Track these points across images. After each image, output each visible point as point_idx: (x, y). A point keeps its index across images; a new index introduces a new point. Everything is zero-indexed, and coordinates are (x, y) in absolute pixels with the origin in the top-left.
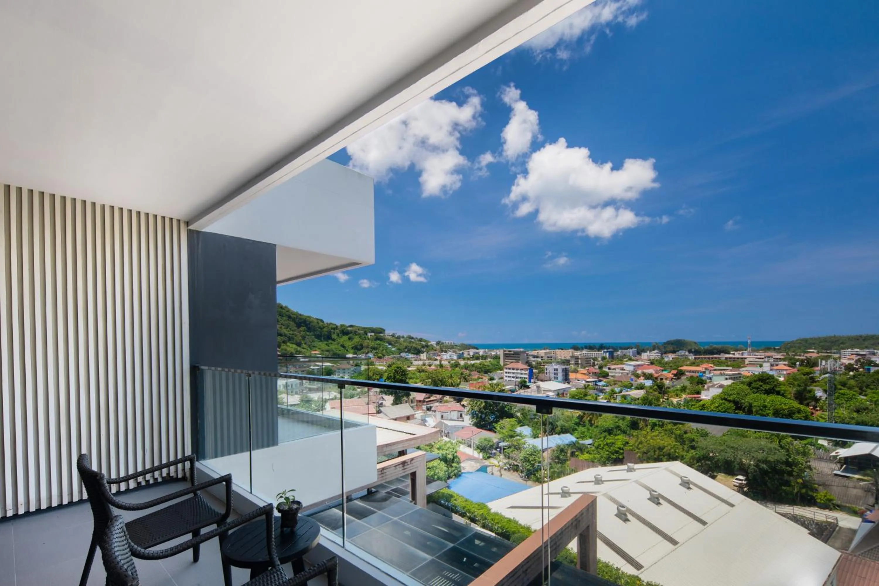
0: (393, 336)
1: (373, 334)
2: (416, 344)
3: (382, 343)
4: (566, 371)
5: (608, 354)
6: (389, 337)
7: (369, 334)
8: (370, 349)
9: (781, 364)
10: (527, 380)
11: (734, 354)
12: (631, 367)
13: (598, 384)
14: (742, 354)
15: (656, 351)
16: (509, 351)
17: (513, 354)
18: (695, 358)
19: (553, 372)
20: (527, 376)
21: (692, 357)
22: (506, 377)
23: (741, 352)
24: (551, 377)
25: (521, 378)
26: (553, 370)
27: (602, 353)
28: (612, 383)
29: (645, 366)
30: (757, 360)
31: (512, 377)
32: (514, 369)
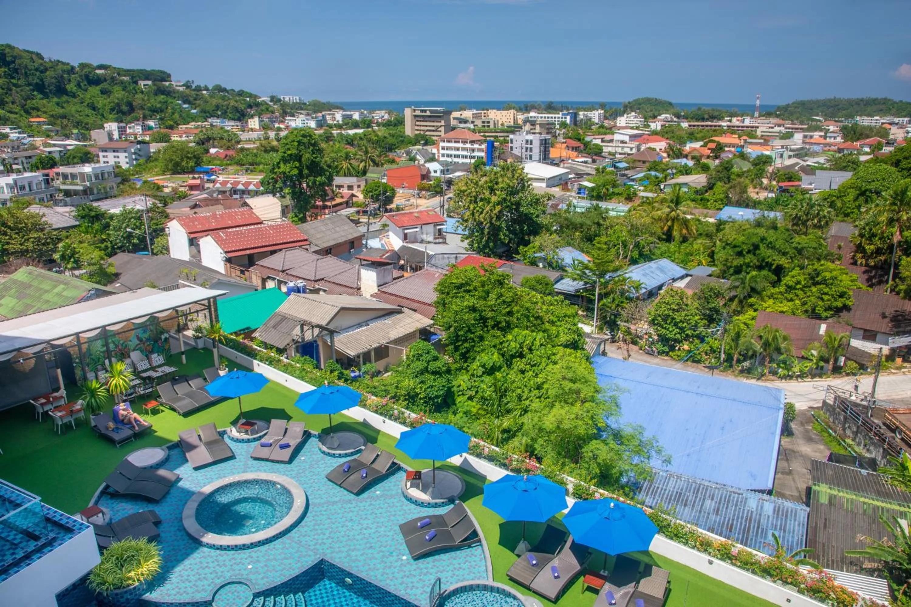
0: (187, 85)
1: (150, 83)
2: (236, 101)
3: (170, 100)
4: (545, 144)
5: (568, 117)
6: (181, 89)
7: (142, 83)
8: (147, 113)
9: (817, 135)
10: (485, 160)
11: (730, 121)
12: (627, 139)
13: (618, 165)
14: (743, 121)
15: (633, 114)
16: (422, 111)
17: (430, 116)
18: (690, 126)
19: (524, 145)
20: (483, 154)
21: (685, 125)
22: (443, 155)
23: (740, 118)
24: (519, 155)
25: (472, 157)
26: (524, 142)
27: (560, 115)
28: (631, 165)
29: (645, 136)
30: (771, 130)
31: (455, 156)
32: (458, 142)
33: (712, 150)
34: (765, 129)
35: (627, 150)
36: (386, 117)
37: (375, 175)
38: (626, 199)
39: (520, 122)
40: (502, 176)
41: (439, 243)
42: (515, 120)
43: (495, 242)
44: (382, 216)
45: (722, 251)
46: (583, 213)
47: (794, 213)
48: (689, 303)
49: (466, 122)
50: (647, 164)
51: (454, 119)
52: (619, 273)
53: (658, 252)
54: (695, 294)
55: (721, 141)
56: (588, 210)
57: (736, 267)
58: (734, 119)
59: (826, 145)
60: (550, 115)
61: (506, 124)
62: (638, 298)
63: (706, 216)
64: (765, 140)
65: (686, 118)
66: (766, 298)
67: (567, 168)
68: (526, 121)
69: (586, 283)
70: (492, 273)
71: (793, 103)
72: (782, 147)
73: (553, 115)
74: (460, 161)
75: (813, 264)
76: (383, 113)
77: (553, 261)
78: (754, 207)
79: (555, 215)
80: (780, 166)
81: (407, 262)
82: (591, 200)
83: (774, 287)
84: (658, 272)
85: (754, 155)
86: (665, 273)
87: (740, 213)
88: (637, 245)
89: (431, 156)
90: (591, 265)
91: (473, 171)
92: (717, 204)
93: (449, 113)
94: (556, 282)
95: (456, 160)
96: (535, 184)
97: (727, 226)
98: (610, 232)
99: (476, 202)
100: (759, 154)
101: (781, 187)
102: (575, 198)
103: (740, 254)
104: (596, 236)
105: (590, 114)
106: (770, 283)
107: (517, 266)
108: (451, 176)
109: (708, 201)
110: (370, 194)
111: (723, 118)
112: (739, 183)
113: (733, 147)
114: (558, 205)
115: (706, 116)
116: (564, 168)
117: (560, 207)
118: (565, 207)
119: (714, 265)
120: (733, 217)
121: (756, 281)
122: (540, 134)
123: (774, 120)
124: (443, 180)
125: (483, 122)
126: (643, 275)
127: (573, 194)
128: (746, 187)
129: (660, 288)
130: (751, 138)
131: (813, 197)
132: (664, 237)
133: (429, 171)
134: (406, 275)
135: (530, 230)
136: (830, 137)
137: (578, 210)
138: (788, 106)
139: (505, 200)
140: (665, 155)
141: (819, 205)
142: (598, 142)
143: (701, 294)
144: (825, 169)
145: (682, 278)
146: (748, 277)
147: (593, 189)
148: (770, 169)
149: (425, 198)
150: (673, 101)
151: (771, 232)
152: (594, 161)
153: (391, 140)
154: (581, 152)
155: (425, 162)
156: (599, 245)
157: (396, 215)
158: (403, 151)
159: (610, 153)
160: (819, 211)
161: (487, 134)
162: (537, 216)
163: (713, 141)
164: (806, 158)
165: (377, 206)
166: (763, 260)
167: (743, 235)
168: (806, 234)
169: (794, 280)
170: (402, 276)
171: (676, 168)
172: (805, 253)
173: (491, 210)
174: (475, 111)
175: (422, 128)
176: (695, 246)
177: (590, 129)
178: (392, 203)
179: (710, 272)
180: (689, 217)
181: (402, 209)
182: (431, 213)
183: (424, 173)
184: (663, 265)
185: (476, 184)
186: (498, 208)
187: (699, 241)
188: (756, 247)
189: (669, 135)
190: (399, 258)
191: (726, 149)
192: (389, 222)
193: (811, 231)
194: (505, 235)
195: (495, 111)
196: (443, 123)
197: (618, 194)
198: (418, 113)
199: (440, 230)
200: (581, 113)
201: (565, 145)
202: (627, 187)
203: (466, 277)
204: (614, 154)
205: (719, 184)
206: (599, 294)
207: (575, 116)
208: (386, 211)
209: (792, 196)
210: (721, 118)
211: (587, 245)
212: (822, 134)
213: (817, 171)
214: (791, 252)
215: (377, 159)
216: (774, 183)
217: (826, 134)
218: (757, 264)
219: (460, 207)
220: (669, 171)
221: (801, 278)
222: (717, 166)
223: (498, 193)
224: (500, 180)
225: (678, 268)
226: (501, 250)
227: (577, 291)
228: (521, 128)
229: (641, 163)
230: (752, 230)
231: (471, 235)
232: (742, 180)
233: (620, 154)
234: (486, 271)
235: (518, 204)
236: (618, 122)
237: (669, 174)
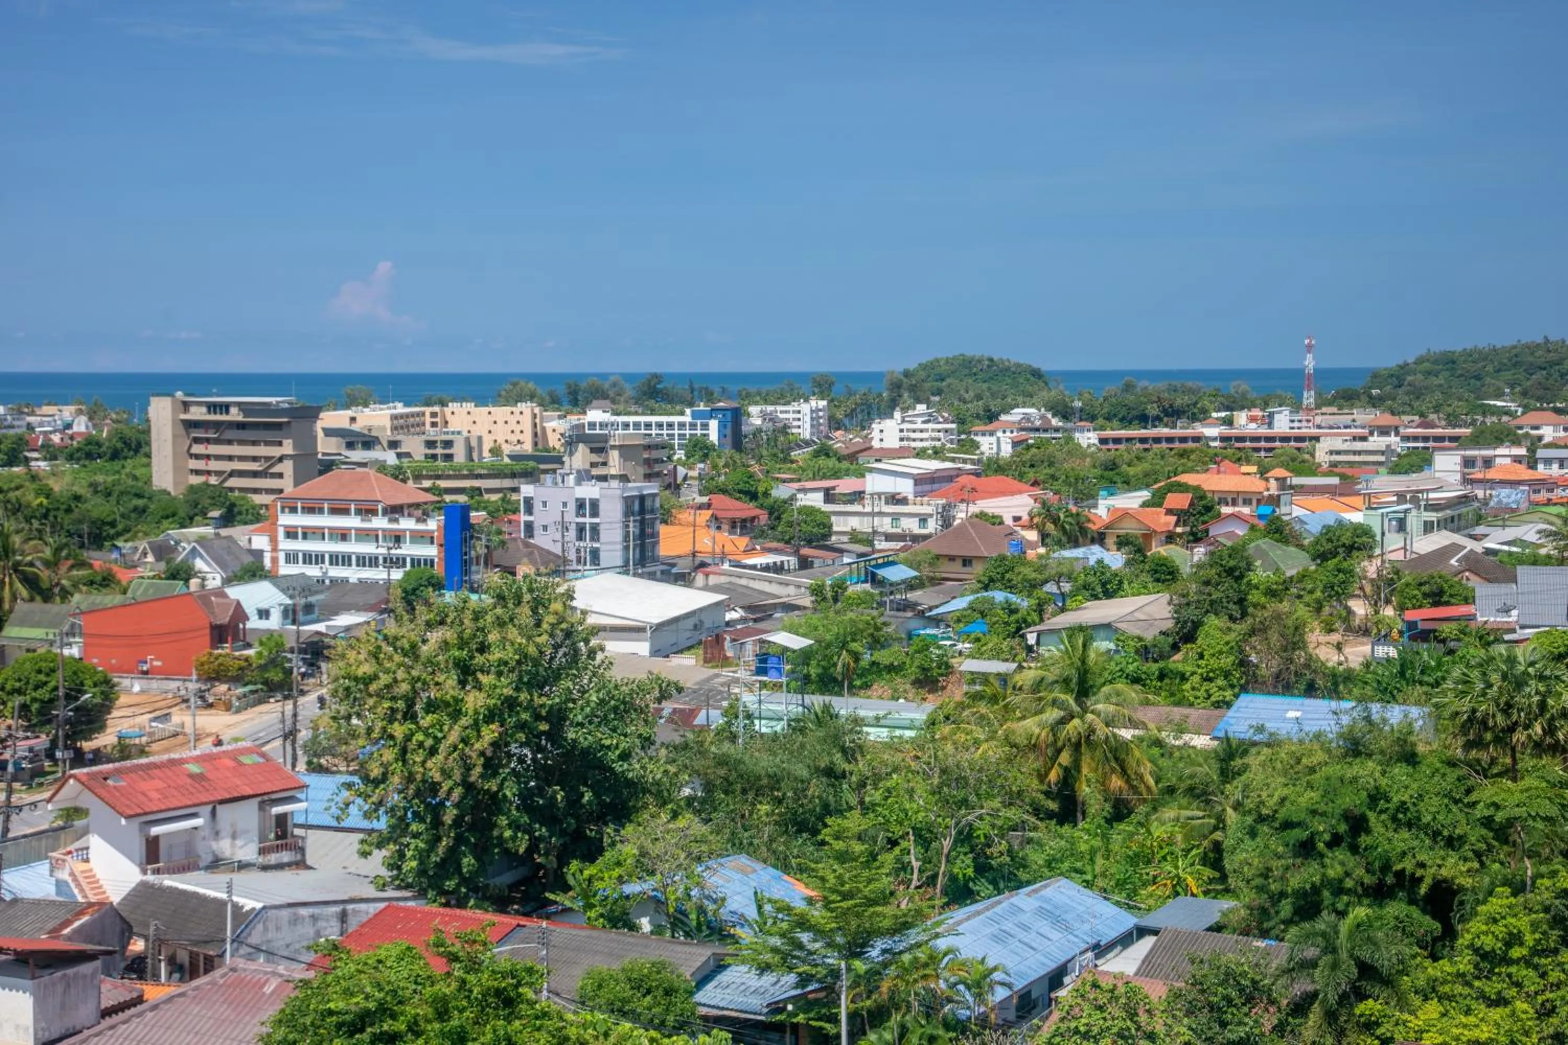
4: (642, 511)
5: (714, 424)
9: (1504, 455)
10: (439, 570)
11: (1229, 422)
12: (906, 487)
13: (882, 573)
14: (1269, 421)
15: (921, 408)
16: (213, 408)
17: (241, 426)
18: (1103, 441)
19: (571, 516)
20: (431, 551)
21: (1087, 438)
22: (291, 558)
23: (1257, 412)
24: (557, 549)
25: (393, 562)
26: (572, 507)
27: (687, 418)
28: (926, 572)
29: (963, 479)
30: (1359, 446)
31: (336, 559)
32: (345, 512)
33: (1182, 516)
34: (1339, 444)
35: (911, 525)
36: (81, 426)
37: (38, 633)
38: (918, 683)
39: (554, 441)
40: (501, 623)
41: (280, 867)
42: (538, 436)
43: (480, 852)
44: (64, 780)
45: (1249, 843)
46: (775, 737)
47: (1465, 705)
48: (1160, 1029)
49: (369, 442)
50: (978, 569)
51: (329, 432)
52: (914, 936)
53: (1037, 858)
54: (1177, 995)
55: (1206, 487)
56: (797, 726)
57: (1301, 894)
58: (1241, 418)
59: (1537, 485)
60: (654, 419)
61: (507, 449)
62: (983, 1022)
63: (1180, 731)
64: (1343, 477)
65: (1089, 416)
66: (1416, 1001)
67: (716, 589)
68: (574, 439)
69: (804, 980)
70: (474, 966)
71: (1420, 361)
72: (1401, 497)
73: (664, 419)
74: (353, 574)
75: (1554, 874)
76: (68, 412)
77: (688, 906)
78: (1334, 692)
79: (686, 747)
80: (1399, 556)
81: (158, 943)
82: (801, 691)
83: (1435, 958)
84: (1044, 926)
85: (1314, 527)
86: (1068, 929)
87: (1292, 714)
88: (965, 837)
89: (248, 559)
90: (817, 914)
91: (400, 607)
92: (1213, 687)
93: (309, 414)
94: (703, 981)
95: (336, 572)
96: (615, 647)
97: (1253, 760)
98: (874, 795)
99: (410, 715)
100: (1331, 522)
101: (1411, 625)
102: (749, 687)
103: (1306, 849)
104: (827, 810)
105: (784, 412)
106: (1421, 944)
107: (560, 932)
108: (321, 627)
109: (1183, 678)
110: (18, 700)
111: (1205, 412)
112: (1278, 617)
113: (1247, 502)
114: (693, 713)
115: (1152, 410)
116: (706, 588)
117: (700, 719)
118: (717, 719)
119: (1227, 891)
120: (1270, 726)
121: (1371, 940)
122: (624, 478)
123: (1364, 416)
124: (290, 643)
125: (431, 444)
126: (996, 938)
127: (743, 674)
128: (1298, 628)
129: (1056, 979)
130: (1299, 473)
131: (1520, 652)
132: (1053, 806)
133: (240, 613)
134: (153, 992)
135: (602, 804)
136: (1548, 461)
137: (762, 726)
138: (1404, 367)
139: (511, 704)
140: (1032, 536)
141: (1541, 678)
142: (815, 500)
143: (1194, 994)
144: (1548, 561)
145: (1126, 940)
146: (1345, 926)
147: (805, 656)
148: (1371, 568)
149: (228, 707)
150: (1045, 366)
151: (1400, 771)
152: (805, 564)
153: (98, 508)
154: (762, 535)
155: (227, 581)
156: (839, 845)
157: (118, 771)
158: (143, 545)
159: (855, 536)
160: (1544, 697)
161: (443, 484)
162: (625, 756)
163: (1182, 488)
164: (1479, 530)
165: (42, 741)
166: (1386, 867)
167: (1310, 786)
168: (1512, 773)
169: (1499, 929)
170: (139, 1000)
171: (1070, 578)
172: (1519, 836)
173: (465, 741)
174: (400, 408)
175: (214, 465)
176: (1159, 831)
177: (787, 460)
178: (102, 728)
179: (1216, 918)
180: (1127, 734)
181: (142, 752)
182: (247, 760)
183: (224, 619)
184: (1060, 899)
185: (413, 651)
186: (490, 733)
187: (1169, 813)
188: (1358, 825)
189: (1043, 472)
190: (127, 931)
191: (1226, 510)
192: (87, 800)
193: (1527, 762)
194: (515, 826)
195: (469, 406)
196: (288, 447)
197: (891, 669)
198: (198, 413)
199: (282, 820)
200: (754, 410)
201: (706, 514)
202: (916, 643)
203: (379, 986)
204: (867, 540)
205: (1213, 623)
206: (853, 1016)
207: (736, 417)
208: (79, 759)
209: (1451, 652)
210: (1198, 415)
211: (800, 845)
212: (1522, 451)
213: (1521, 570)
214: (1476, 835)
215: (45, 574)
216: (1389, 612)
217: (1532, 450)
218: (1368, 879)
219: (354, 735)
220: (1051, 588)
221: (1522, 923)
222: (1200, 566)
223: (484, 679)
224: (493, 637)
225: (1107, 909)
226: (502, 880)
227: (777, 1008)
228: (559, 460)
229: (957, 566)
230: (1335, 770)
231: (400, 828)
232: (1285, 606)
233: (889, 537)
234: (454, 958)
235: (558, 717)
236: (875, 434)
237: (1051, 596)
